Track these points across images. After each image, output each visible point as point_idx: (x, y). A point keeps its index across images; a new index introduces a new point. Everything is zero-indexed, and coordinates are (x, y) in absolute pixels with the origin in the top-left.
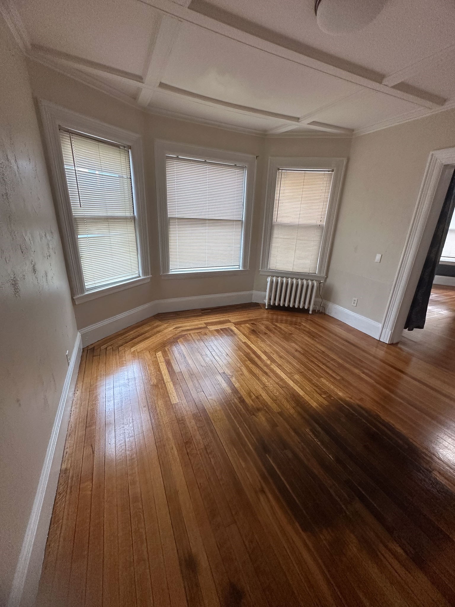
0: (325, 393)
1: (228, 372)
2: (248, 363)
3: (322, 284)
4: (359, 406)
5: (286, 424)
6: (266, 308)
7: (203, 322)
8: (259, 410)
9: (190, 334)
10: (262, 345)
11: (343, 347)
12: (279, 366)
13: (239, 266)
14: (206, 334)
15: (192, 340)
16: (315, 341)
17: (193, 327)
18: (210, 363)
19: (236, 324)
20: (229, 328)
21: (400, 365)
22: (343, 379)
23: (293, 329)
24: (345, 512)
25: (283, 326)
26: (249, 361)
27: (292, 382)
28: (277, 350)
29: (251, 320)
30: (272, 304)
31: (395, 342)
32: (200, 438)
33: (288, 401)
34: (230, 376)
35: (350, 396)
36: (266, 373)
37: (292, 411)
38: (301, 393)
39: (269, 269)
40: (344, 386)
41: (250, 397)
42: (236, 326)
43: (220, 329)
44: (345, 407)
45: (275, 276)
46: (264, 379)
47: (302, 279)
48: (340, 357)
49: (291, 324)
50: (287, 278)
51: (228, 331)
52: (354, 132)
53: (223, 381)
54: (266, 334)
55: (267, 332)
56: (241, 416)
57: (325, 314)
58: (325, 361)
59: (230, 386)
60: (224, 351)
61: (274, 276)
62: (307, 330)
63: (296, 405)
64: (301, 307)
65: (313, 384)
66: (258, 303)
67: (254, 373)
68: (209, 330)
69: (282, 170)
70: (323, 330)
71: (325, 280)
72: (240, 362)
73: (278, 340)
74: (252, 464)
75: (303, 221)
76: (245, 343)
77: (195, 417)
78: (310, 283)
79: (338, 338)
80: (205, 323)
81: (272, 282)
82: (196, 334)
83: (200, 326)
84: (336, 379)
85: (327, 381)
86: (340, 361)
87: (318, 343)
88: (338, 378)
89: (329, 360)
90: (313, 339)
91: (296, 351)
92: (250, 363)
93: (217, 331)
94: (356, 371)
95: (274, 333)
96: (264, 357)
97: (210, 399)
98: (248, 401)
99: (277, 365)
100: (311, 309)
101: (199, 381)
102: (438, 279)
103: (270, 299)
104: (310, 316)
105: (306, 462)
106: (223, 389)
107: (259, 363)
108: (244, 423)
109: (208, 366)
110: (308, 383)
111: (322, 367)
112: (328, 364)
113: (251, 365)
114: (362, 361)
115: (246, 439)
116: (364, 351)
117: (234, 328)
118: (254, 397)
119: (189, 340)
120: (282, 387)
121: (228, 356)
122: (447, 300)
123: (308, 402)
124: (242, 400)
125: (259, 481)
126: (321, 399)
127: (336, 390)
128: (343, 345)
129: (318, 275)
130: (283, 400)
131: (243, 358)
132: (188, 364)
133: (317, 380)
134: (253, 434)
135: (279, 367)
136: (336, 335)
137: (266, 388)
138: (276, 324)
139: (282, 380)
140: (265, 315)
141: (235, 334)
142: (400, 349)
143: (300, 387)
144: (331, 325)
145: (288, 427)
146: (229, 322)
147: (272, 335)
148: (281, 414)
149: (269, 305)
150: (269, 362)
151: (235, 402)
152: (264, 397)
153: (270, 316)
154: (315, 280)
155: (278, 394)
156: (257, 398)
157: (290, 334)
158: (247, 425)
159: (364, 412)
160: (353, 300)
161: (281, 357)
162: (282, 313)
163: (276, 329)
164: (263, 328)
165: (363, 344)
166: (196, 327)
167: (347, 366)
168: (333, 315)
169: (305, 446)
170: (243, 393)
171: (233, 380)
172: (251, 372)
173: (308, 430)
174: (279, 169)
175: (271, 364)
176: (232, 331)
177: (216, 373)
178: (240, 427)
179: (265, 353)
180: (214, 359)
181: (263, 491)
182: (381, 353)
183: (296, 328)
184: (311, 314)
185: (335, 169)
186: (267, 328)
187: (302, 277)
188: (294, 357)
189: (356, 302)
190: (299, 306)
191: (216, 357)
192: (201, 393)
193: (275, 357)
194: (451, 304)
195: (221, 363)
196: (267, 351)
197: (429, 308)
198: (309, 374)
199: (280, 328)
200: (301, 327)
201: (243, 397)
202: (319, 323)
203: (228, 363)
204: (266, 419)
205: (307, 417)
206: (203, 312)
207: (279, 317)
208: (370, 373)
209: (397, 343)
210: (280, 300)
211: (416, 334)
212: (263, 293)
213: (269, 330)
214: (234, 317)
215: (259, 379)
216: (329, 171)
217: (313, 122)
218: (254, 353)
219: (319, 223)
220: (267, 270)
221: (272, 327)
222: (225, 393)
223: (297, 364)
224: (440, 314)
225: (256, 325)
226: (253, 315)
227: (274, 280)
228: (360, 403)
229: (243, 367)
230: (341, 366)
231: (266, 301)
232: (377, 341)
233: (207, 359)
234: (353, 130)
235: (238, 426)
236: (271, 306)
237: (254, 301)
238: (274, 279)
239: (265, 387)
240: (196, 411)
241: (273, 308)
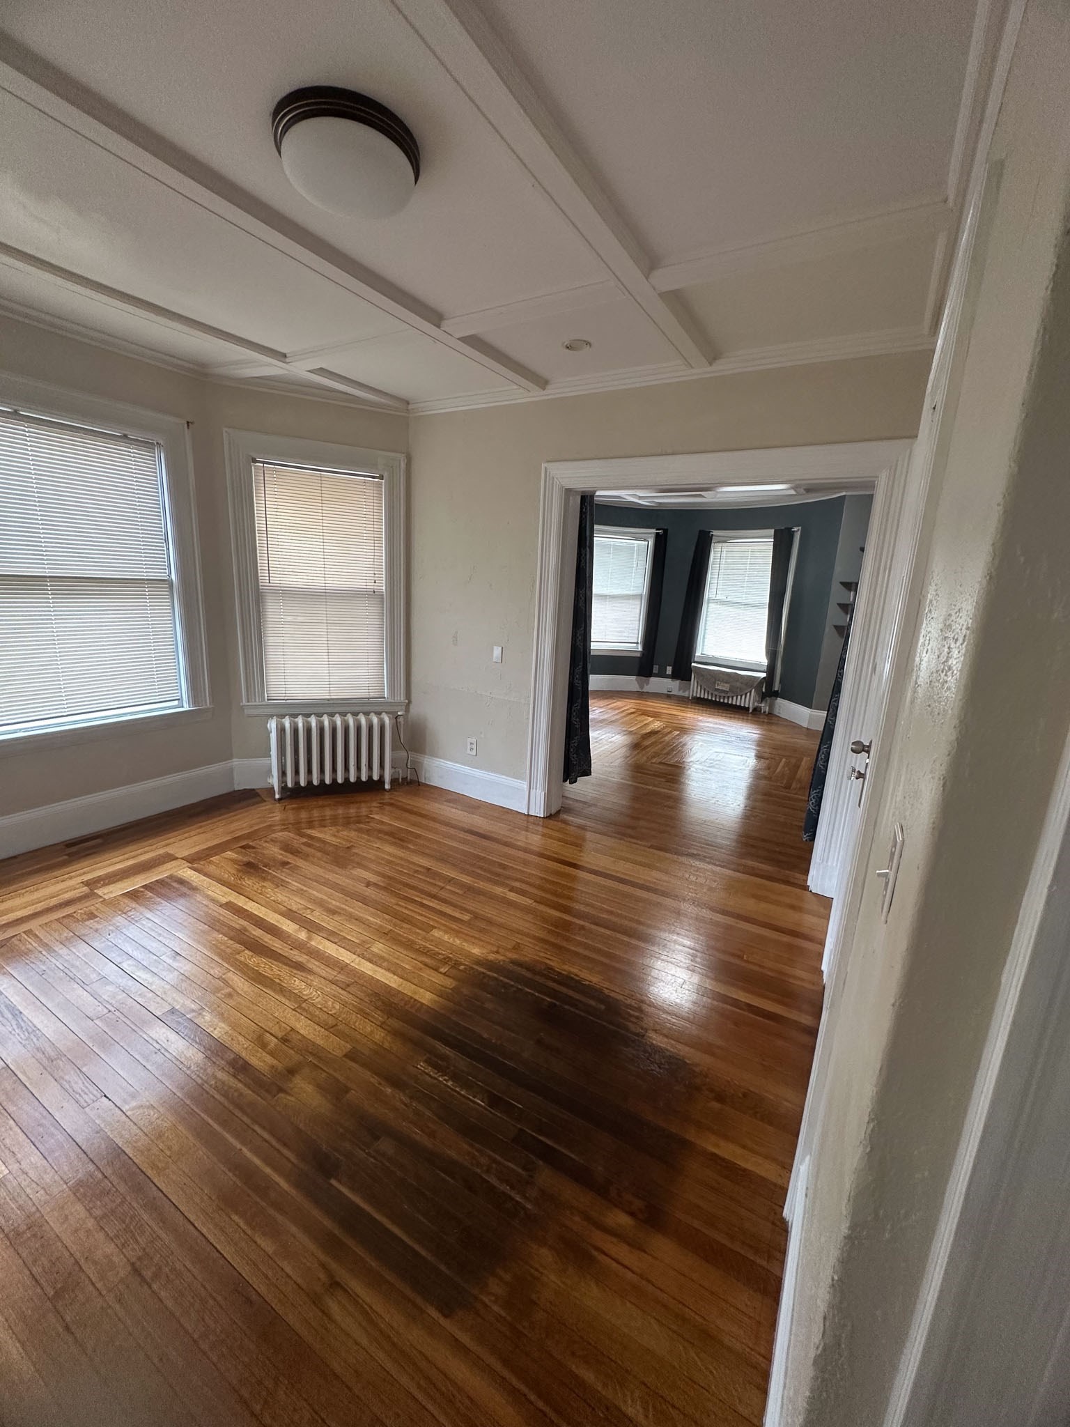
0: (446, 960)
1: (184, 1003)
2: (247, 956)
3: (401, 720)
4: (513, 962)
5: (367, 1075)
6: (277, 796)
7: (80, 879)
8: (291, 1072)
9: (29, 932)
10: (280, 896)
11: (466, 848)
12: (332, 936)
13: (178, 700)
14: (92, 916)
15: (41, 949)
16: (407, 848)
17: (39, 907)
18: (119, 997)
19: (192, 860)
20: (171, 877)
21: (568, 853)
22: (476, 916)
23: (353, 834)
24: (524, 1208)
25: (326, 835)
26: (247, 952)
27: (368, 964)
28: (320, 896)
29: (237, 839)
30: (290, 785)
31: (553, 811)
32: (110, 1248)
33: (366, 1015)
34: (194, 1014)
35: (495, 949)
36: (299, 967)
37: (379, 1035)
38: (391, 980)
39: (268, 700)
40: (481, 931)
41: (264, 1046)
42: (195, 866)
43: (142, 887)
44: (489, 976)
45: (287, 715)
46: (297, 983)
47: (355, 714)
48: (463, 871)
49: (347, 822)
50: (319, 715)
51: (170, 885)
52: (410, 407)
53: (173, 1036)
54: (285, 864)
55: (285, 859)
56: (244, 1112)
57: (419, 784)
58: (434, 891)
59: (196, 1042)
60: (164, 949)
61: (283, 716)
62: (385, 828)
63: (386, 1017)
64: (364, 778)
65: (417, 950)
66: (254, 790)
67: (267, 977)
68: (105, 900)
69: (264, 463)
70: (419, 819)
71: (407, 710)
72: (220, 961)
73: (320, 872)
74: (294, 1229)
75: (334, 583)
76: (229, 906)
77: (85, 1191)
78: (375, 720)
79: (452, 831)
80: (87, 884)
81: (281, 731)
82: (54, 926)
83: (67, 896)
84: (462, 921)
85: (446, 932)
86: (466, 879)
87: (414, 851)
88: (466, 917)
89: (442, 885)
90: (403, 847)
91: (368, 884)
92: (251, 953)
93: (134, 895)
94: (499, 890)
95: (306, 857)
96: (288, 926)
97: (132, 1109)
98: (261, 1061)
99: (325, 935)
100: (387, 778)
101: (84, 1069)
102: (596, 681)
103: (283, 773)
104: (387, 796)
105: (427, 1142)
106: (173, 1059)
107: (276, 945)
108: (257, 1128)
109: (113, 1009)
110: (405, 952)
111: (431, 904)
112: (443, 894)
113: (253, 960)
114: (504, 867)
115: (268, 1170)
116: (506, 844)
117: (188, 873)
118: (273, 1042)
119: (27, 953)
120: (345, 987)
121: (178, 957)
122: (617, 717)
123: (411, 998)
124: (240, 1067)
125: (323, 1266)
126: (437, 979)
127: (466, 946)
128: (465, 842)
129: (389, 700)
130: (354, 1017)
131: (228, 947)
132: (34, 1031)
133: (424, 938)
134: (285, 1145)
135: (332, 939)
136: (448, 824)
137: (304, 1005)
138: (309, 832)
139: (342, 967)
140: (277, 817)
141: (194, 889)
142: (565, 822)
143: (388, 970)
144: (437, 805)
145: (374, 1080)
146: (171, 858)
147: (300, 863)
148: (352, 1056)
149: (284, 788)
150: (303, 935)
151: (220, 1080)
152: (302, 1032)
153: (291, 817)
154: (386, 712)
155: (338, 1007)
156: (284, 1040)
157: (348, 848)
158: (264, 1128)
159: (524, 972)
160: (469, 744)
161: (332, 912)
162: (320, 803)
163: (309, 846)
164: (274, 851)
165: (499, 829)
166: (53, 902)
167: (481, 885)
168: (436, 782)
169: (421, 1108)
170: (242, 1047)
171: (207, 1019)
172: (258, 978)
173: (422, 1065)
174: (255, 461)
175: (310, 938)
176: (182, 882)
177: (144, 1022)
178: (243, 1143)
179: (290, 914)
180: (131, 982)
181: (335, 1285)
182: (535, 840)
183: (360, 830)
184: (390, 790)
185: (386, 475)
186: (287, 848)
187: (356, 709)
188: (364, 900)
189: (474, 747)
190: (359, 778)
191: (137, 974)
192: (97, 1105)
193: (317, 916)
194: (622, 723)
195: (156, 984)
196: (294, 908)
197: (592, 734)
198: (403, 931)
199: (319, 840)
200: (372, 824)
201: (243, 1054)
202: (408, 807)
203: (181, 977)
204: (319, 1086)
205: (415, 1034)
206: (74, 849)
207: (316, 813)
208: (524, 887)
209: (558, 812)
210: (310, 771)
211: (581, 788)
212: (263, 761)
213: (292, 854)
214: (185, 843)
215: (282, 990)
216: (374, 477)
217: (321, 368)
218: (260, 923)
219: (371, 586)
220: (264, 703)
221: (298, 841)
222: (185, 1069)
223: (373, 915)
224: (611, 742)
225: (254, 848)
226: (242, 822)
227: (287, 725)
228: (514, 956)
229: (230, 974)
230: (469, 889)
231: (275, 781)
232: (525, 818)
233: (107, 992)
234: (408, 403)
235: (239, 1146)
236: (291, 790)
237: (240, 784)
238: (287, 722)
239: (301, 1004)
240: (84, 1169)
241: (295, 794)
